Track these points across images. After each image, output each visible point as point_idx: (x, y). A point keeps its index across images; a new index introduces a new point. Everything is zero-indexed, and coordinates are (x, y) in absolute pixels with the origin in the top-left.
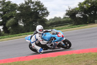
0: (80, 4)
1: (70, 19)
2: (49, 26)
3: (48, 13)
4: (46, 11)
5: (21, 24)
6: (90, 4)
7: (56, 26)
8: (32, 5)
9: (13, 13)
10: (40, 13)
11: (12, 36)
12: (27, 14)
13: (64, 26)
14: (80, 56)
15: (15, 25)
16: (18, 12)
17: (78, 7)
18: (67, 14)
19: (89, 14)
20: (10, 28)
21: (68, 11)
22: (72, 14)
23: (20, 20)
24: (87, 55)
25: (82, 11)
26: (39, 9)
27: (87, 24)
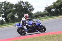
0: (54, 3)
1: (47, 13)
2: (34, 17)
3: (33, 9)
4: (32, 8)
5: (16, 17)
6: (60, 3)
7: (39, 17)
8: (23, 4)
9: (11, 9)
10: (28, 9)
11: (11, 24)
12: (20, 10)
13: (44, 17)
14: (54, 36)
15: (13, 17)
16: (14, 9)
17: (52, 5)
18: (45, 10)
19: (59, 9)
20: (9, 19)
21: (46, 8)
22: (49, 9)
23: (16, 14)
24: (59, 35)
25: (55, 7)
26: (27, 7)
27: (59, 15)
